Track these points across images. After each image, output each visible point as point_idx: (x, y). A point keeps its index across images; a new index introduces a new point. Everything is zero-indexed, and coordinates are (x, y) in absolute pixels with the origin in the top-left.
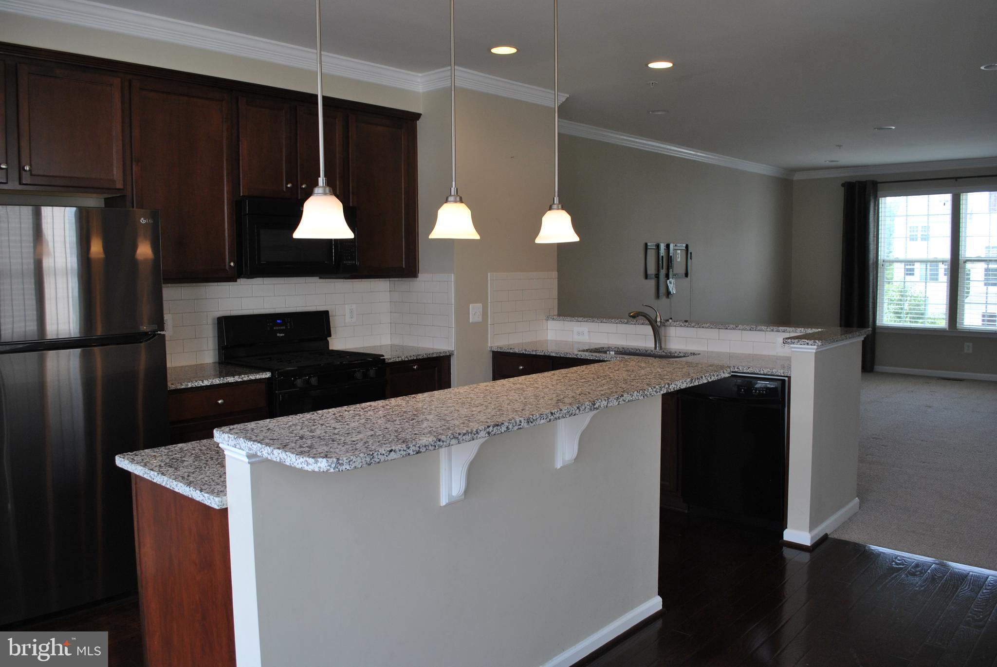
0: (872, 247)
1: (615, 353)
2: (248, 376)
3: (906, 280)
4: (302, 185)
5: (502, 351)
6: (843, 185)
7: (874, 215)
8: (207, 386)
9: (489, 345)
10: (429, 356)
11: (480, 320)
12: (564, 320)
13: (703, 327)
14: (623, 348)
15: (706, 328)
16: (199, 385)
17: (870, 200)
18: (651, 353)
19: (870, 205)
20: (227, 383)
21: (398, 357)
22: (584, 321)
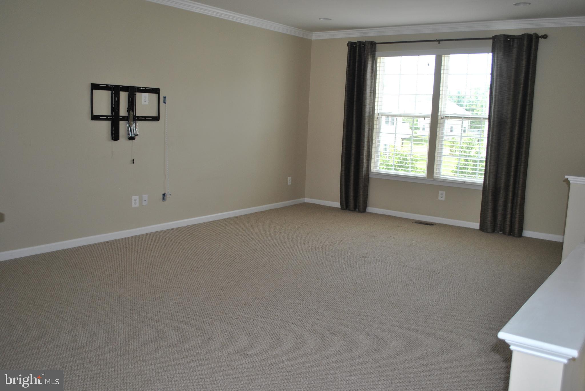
0: (368, 101)
3: (396, 133)
6: (348, 45)
17: (368, 59)
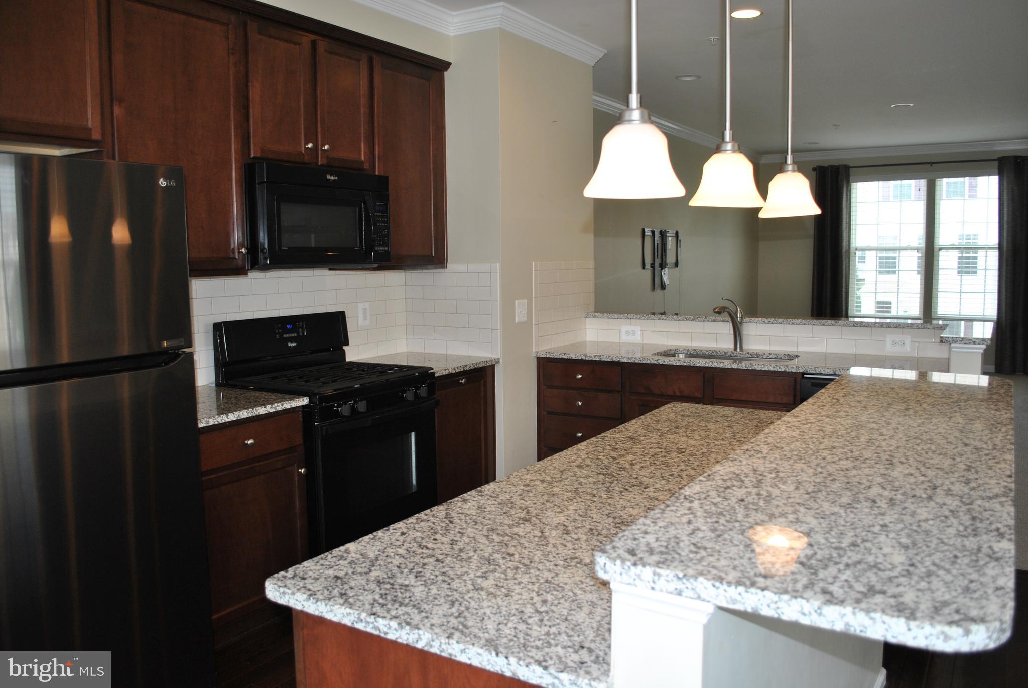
0: (845, 234)
1: (685, 356)
2: (282, 405)
4: (324, 145)
5: (552, 357)
6: (814, 169)
7: (847, 200)
8: (233, 422)
9: (534, 350)
10: (476, 366)
11: (525, 319)
12: (608, 318)
13: (793, 324)
14: (694, 350)
15: (797, 324)
16: (223, 421)
17: (843, 185)
18: (732, 355)
19: (843, 190)
20: (257, 416)
21: (446, 369)
22: (636, 319)
